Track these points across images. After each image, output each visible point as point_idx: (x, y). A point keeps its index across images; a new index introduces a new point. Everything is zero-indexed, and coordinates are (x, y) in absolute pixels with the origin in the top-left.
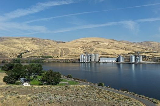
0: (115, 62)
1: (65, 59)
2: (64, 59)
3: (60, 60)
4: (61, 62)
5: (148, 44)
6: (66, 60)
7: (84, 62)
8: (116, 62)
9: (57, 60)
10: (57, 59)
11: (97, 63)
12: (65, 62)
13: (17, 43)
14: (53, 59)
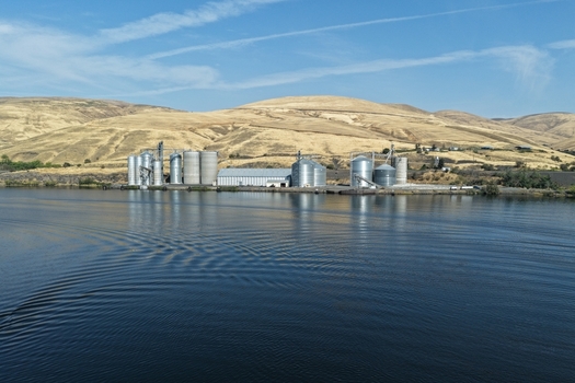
0: (278, 185)
1: (83, 175)
2: (76, 176)
3: (61, 177)
4: (64, 187)
5: (547, 123)
6: (84, 179)
7: (138, 188)
8: (283, 185)
9: (47, 179)
10: (45, 175)
11: (191, 189)
12: (80, 188)
13: (8, 118)
14: (31, 175)
